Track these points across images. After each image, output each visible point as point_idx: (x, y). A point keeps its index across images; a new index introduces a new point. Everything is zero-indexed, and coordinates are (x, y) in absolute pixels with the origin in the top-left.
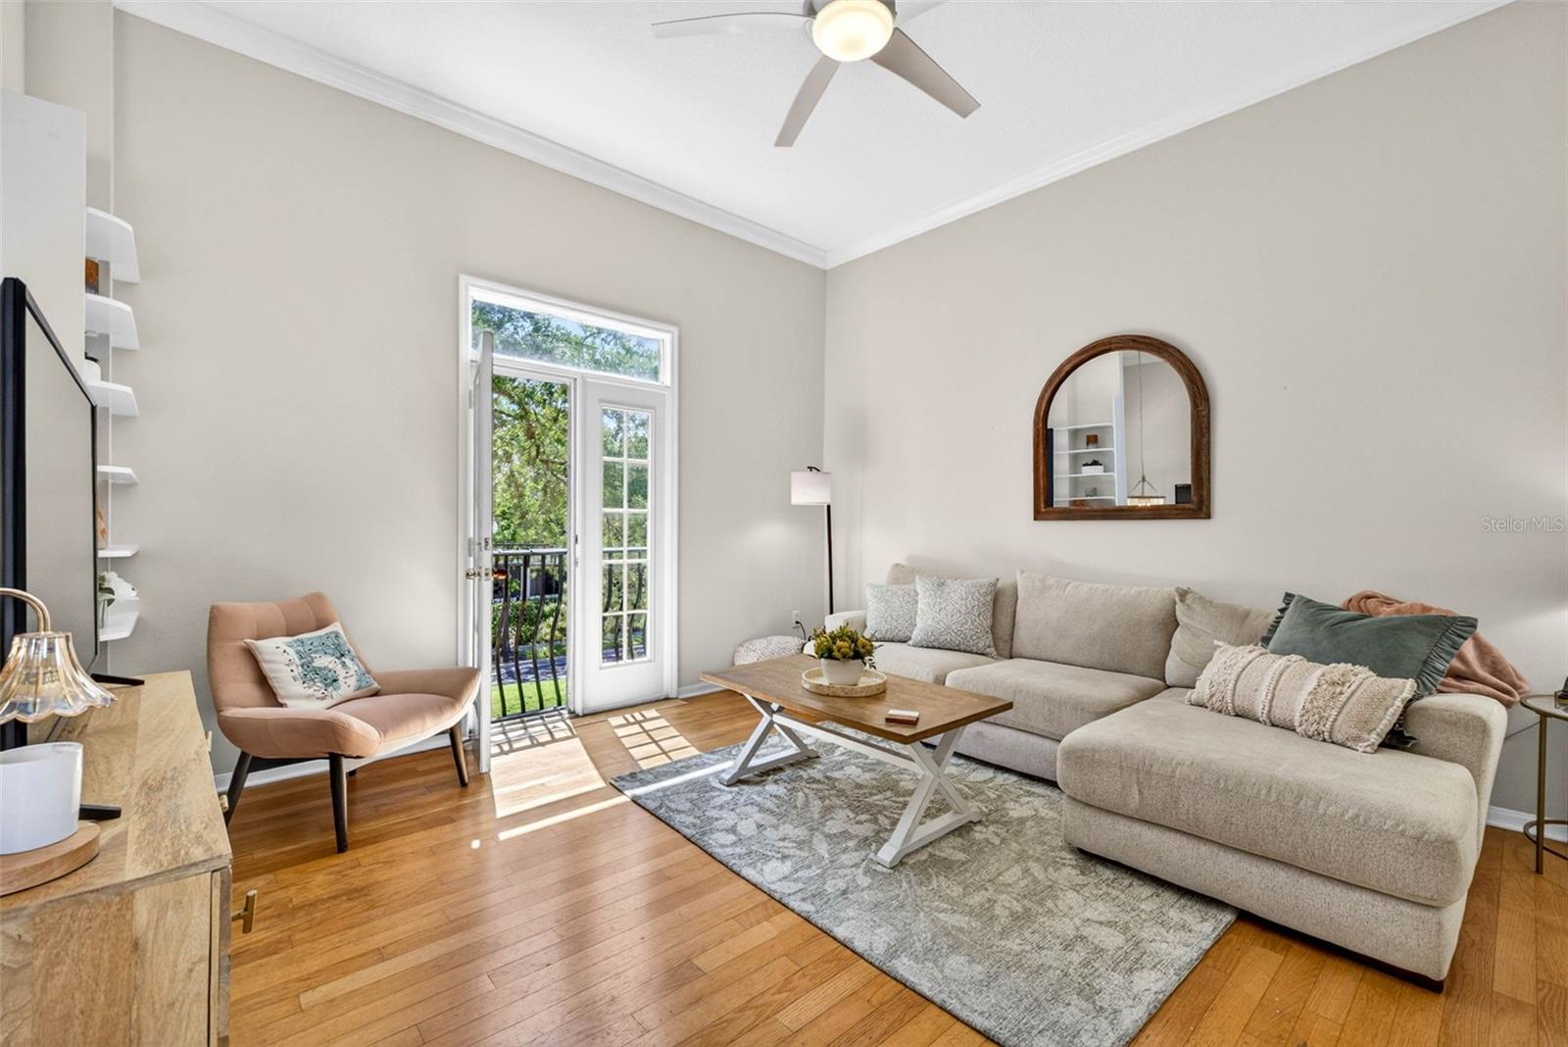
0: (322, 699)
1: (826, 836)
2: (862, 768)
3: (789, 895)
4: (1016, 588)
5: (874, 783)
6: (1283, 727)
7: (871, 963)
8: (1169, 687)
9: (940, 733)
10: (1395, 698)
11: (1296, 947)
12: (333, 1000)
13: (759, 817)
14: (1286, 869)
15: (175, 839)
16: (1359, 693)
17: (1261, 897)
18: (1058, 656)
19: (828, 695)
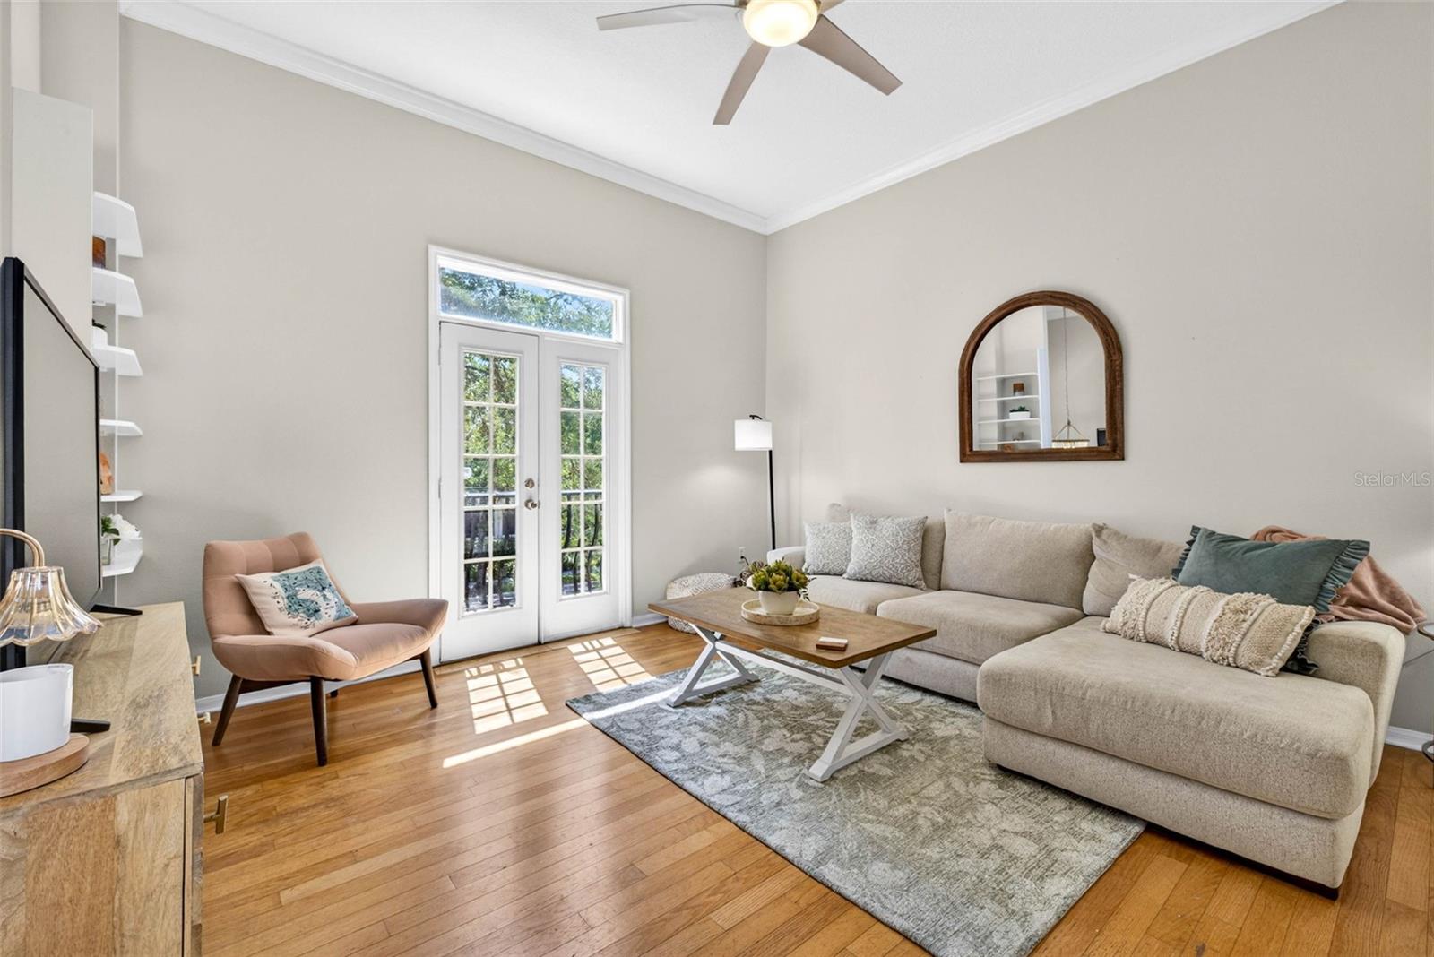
0: (306, 628)
1: (763, 754)
2: (799, 691)
3: (727, 807)
4: (944, 524)
5: (810, 704)
6: (1190, 653)
7: (800, 869)
8: (1087, 616)
9: (869, 657)
10: (1295, 625)
11: (1199, 856)
12: (308, 898)
13: (701, 735)
14: (1189, 784)
15: (156, 749)
16: (1260, 621)
17: (1166, 811)
18: (984, 587)
19: (765, 624)
